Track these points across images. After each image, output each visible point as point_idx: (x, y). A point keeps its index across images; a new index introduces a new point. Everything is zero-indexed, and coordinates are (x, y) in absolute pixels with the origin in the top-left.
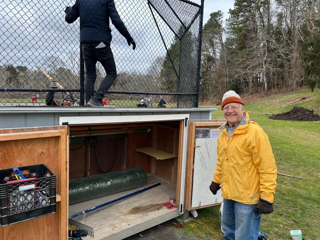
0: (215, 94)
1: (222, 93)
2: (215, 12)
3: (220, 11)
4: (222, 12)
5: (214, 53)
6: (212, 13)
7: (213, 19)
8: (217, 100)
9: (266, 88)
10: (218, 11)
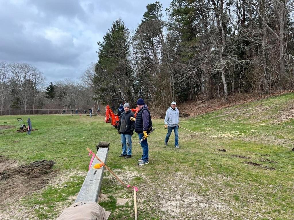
0: (158, 103)
1: (166, 100)
2: (152, 4)
3: (159, 2)
4: (160, 3)
5: (154, 53)
6: (149, 5)
7: (150, 13)
8: (161, 110)
9: (226, 91)
10: (156, 3)
